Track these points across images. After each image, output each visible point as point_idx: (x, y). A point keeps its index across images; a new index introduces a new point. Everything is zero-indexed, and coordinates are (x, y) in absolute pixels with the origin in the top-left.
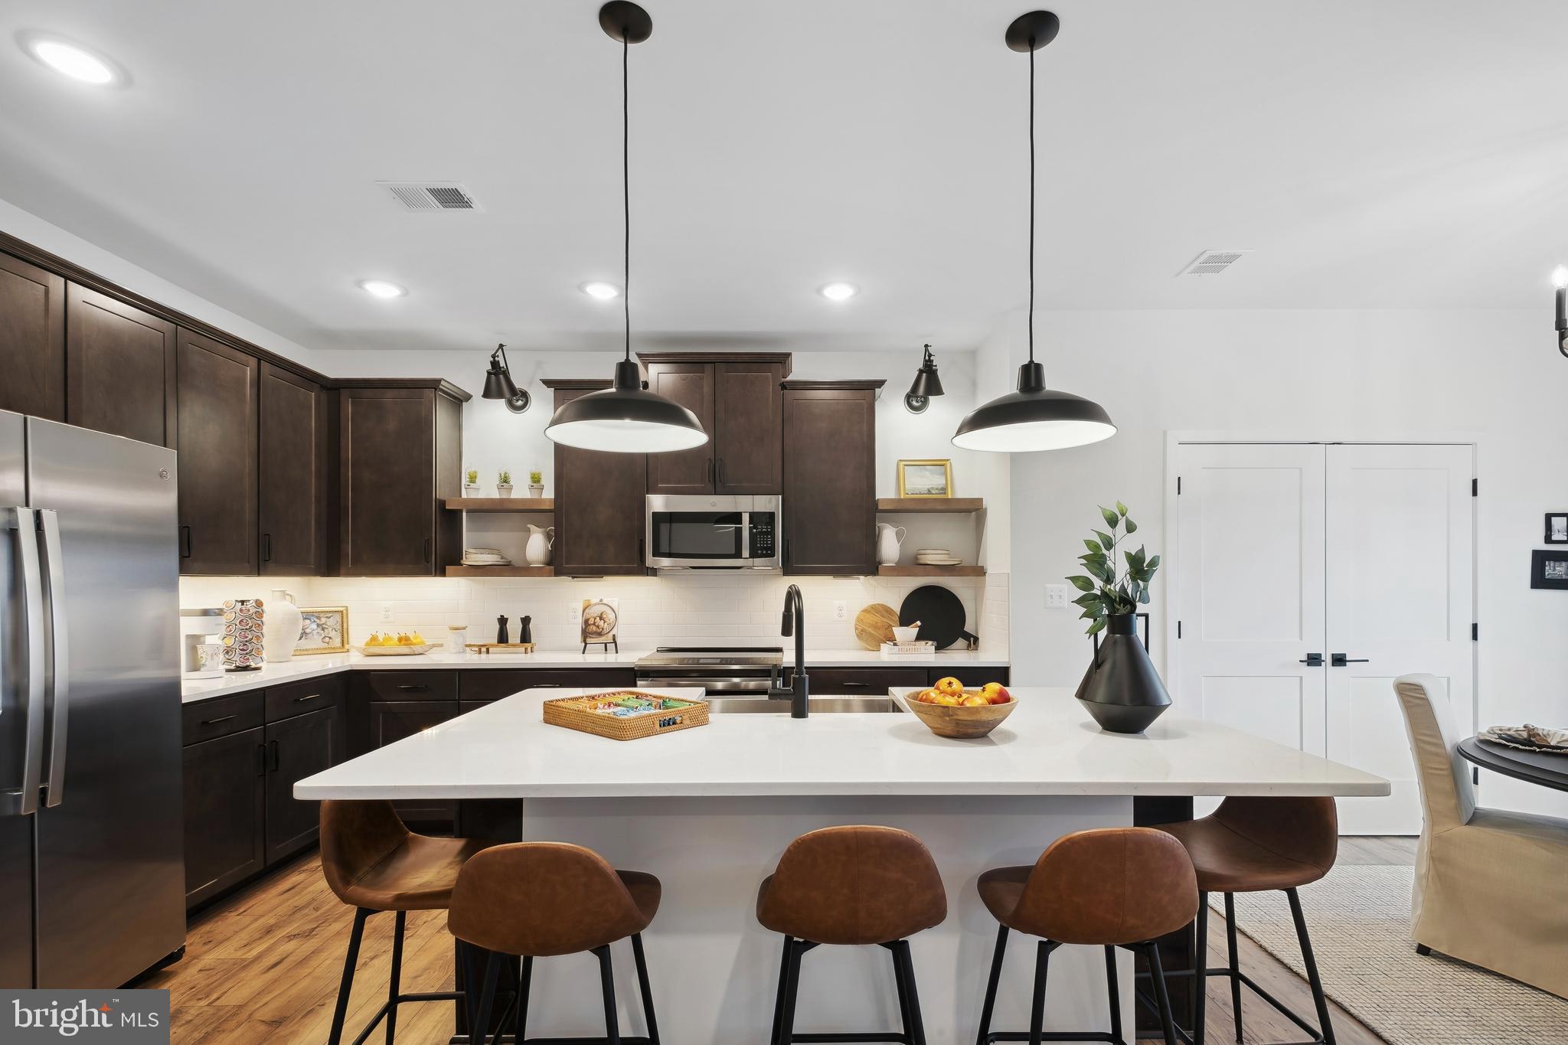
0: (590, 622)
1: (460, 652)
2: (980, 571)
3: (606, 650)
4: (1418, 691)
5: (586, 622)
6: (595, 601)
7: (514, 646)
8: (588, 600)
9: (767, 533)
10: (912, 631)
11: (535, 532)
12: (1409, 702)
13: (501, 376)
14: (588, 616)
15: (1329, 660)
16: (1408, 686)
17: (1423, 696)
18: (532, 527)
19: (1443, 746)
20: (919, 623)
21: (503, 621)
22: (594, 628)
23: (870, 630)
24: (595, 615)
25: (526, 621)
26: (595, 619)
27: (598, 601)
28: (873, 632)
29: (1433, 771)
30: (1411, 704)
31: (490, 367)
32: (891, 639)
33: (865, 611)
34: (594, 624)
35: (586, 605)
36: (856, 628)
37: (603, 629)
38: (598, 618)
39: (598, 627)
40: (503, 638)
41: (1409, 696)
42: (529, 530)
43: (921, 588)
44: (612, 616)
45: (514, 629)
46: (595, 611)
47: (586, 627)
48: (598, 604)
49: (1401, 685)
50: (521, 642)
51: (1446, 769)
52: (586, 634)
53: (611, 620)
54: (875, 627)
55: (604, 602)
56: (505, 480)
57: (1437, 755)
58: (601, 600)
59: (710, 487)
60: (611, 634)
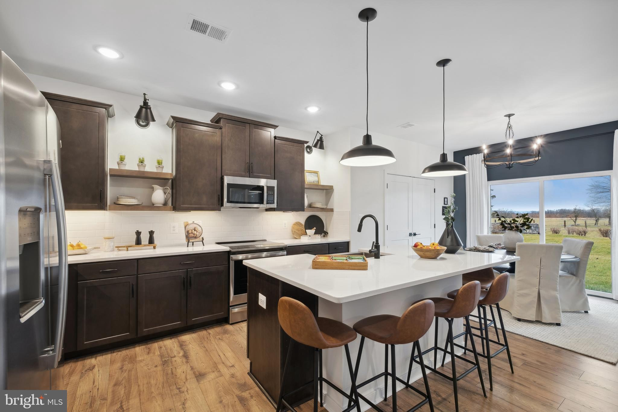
0: (189, 232)
1: (112, 251)
2: (332, 210)
3: (193, 245)
5: (188, 232)
6: (190, 222)
7: (145, 245)
8: (187, 222)
9: (272, 194)
10: (313, 231)
11: (158, 189)
13: (149, 110)
14: (188, 230)
15: (413, 234)
18: (155, 186)
20: (315, 228)
21: (138, 233)
22: (192, 235)
23: (297, 231)
24: (192, 229)
25: (151, 233)
26: (192, 230)
27: (192, 222)
28: (298, 232)
31: (142, 104)
32: (306, 234)
33: (294, 224)
34: (192, 233)
35: (186, 224)
36: (292, 231)
37: (197, 235)
38: (193, 231)
39: (194, 234)
40: (138, 242)
42: (153, 188)
43: (312, 216)
44: (200, 229)
45: (145, 238)
46: (191, 227)
47: (188, 235)
48: (192, 224)
50: (149, 244)
52: (188, 237)
53: (200, 231)
54: (298, 230)
55: (195, 222)
56: (142, 162)
58: (193, 222)
59: (248, 174)
60: (201, 237)
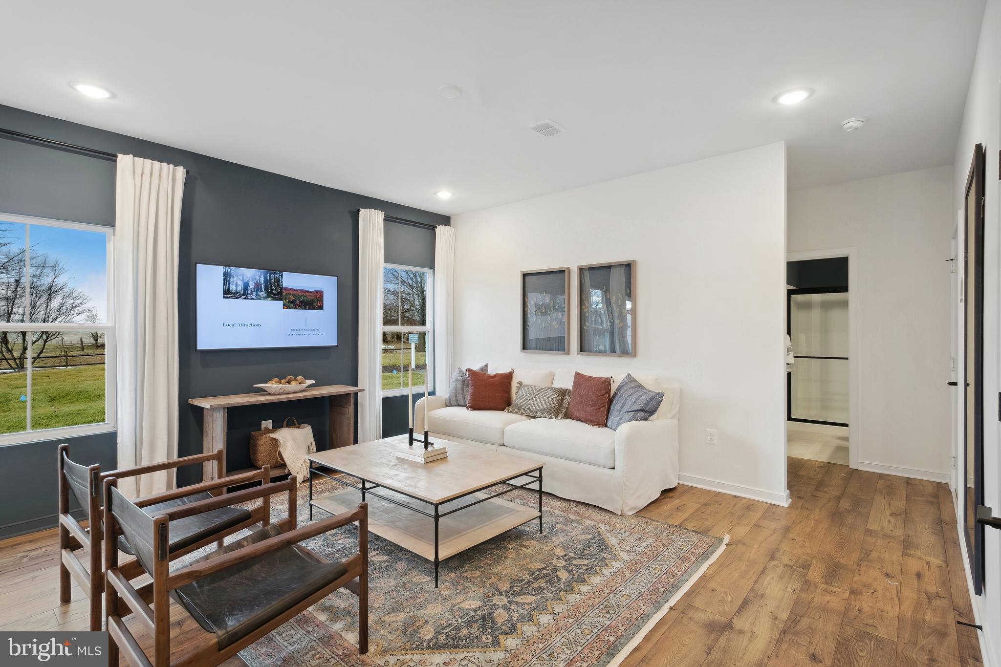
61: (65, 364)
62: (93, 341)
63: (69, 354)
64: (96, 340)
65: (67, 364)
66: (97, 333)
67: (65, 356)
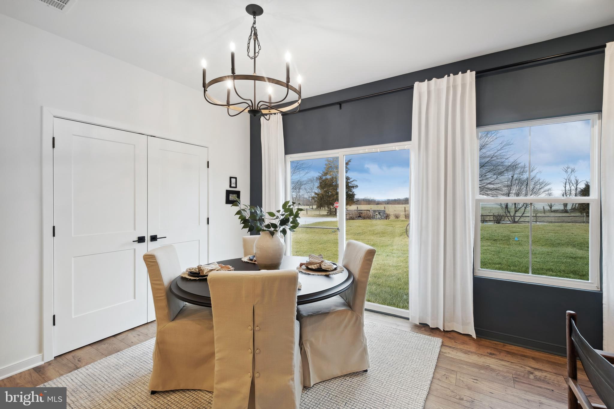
4: (152, 258)
12: (149, 264)
15: (149, 239)
16: (148, 256)
17: (155, 261)
19: (162, 284)
29: (159, 298)
30: (150, 265)
41: (149, 261)
49: (146, 256)
51: (164, 296)
57: (160, 289)
61: (535, 221)
62: (549, 208)
63: (538, 215)
64: (551, 208)
65: (536, 221)
66: (551, 204)
67: (535, 216)
